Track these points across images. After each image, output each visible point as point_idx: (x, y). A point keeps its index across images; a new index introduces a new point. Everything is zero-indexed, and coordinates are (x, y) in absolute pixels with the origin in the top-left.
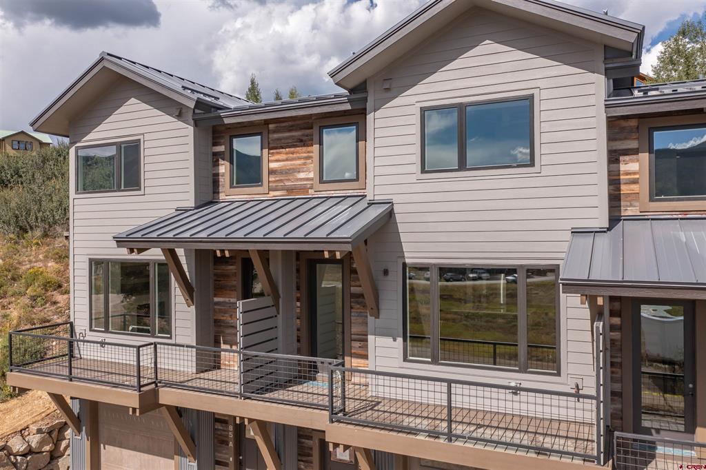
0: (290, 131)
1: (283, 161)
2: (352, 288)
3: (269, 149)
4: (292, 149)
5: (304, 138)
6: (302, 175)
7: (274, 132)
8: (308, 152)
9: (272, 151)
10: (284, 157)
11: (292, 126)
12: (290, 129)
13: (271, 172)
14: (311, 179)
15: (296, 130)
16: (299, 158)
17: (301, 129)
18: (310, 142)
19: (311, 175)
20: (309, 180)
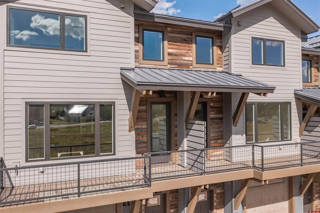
0: (179, 34)
1: (176, 49)
2: (211, 115)
3: (168, 42)
4: (181, 44)
5: (187, 39)
6: (186, 58)
7: (170, 33)
8: (189, 47)
9: (169, 43)
10: (177, 47)
11: (181, 32)
12: (180, 33)
13: (170, 54)
14: (192, 61)
15: (183, 34)
16: (184, 50)
17: (186, 34)
18: (190, 42)
19: (191, 59)
20: (189, 61)
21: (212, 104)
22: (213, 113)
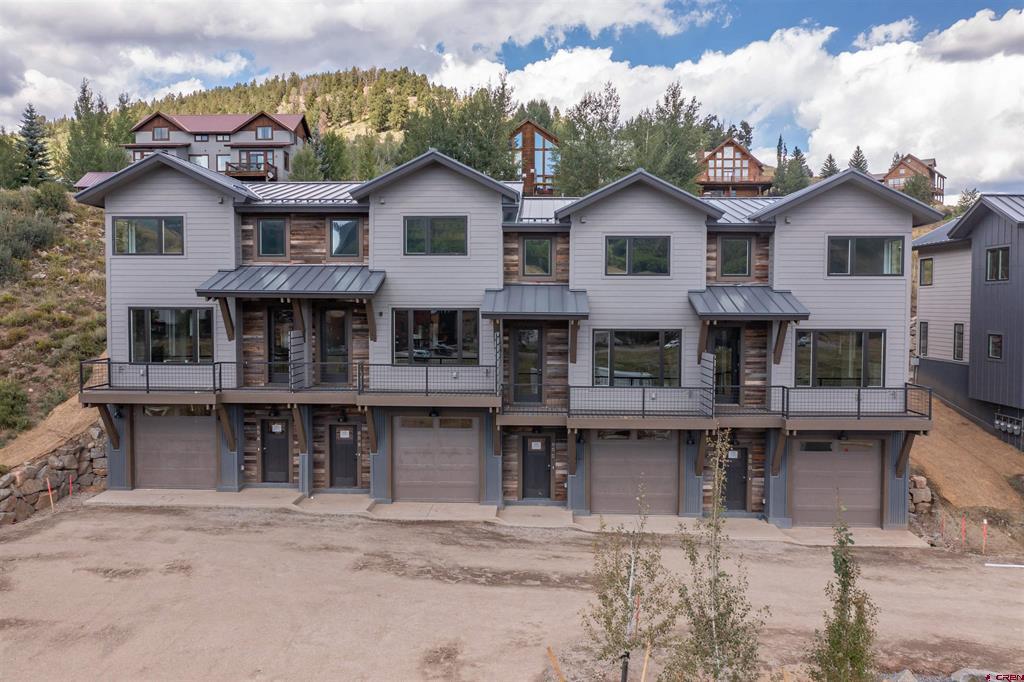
0: (307, 220)
1: (302, 240)
2: (353, 326)
4: (309, 232)
5: (319, 226)
6: (317, 251)
7: (295, 219)
8: (322, 235)
9: (293, 232)
10: (304, 237)
11: (309, 217)
13: (293, 247)
14: (324, 254)
15: (312, 220)
16: (314, 239)
17: (316, 219)
18: (323, 229)
19: (324, 251)
20: (322, 254)
21: (356, 311)
22: (358, 322)
